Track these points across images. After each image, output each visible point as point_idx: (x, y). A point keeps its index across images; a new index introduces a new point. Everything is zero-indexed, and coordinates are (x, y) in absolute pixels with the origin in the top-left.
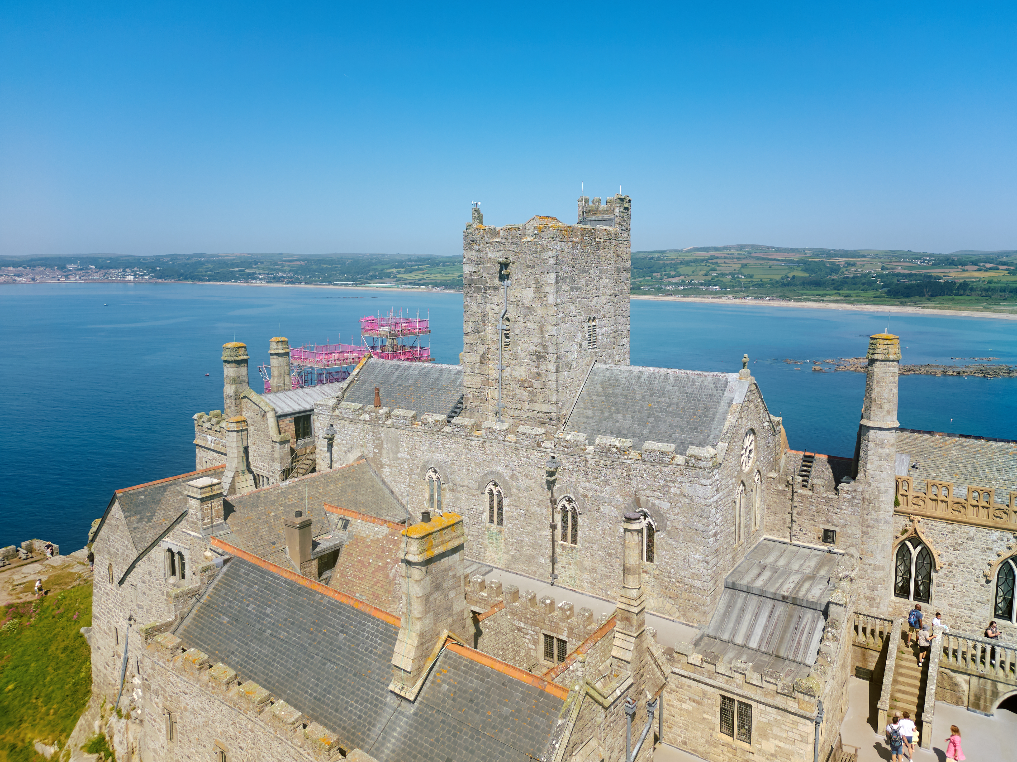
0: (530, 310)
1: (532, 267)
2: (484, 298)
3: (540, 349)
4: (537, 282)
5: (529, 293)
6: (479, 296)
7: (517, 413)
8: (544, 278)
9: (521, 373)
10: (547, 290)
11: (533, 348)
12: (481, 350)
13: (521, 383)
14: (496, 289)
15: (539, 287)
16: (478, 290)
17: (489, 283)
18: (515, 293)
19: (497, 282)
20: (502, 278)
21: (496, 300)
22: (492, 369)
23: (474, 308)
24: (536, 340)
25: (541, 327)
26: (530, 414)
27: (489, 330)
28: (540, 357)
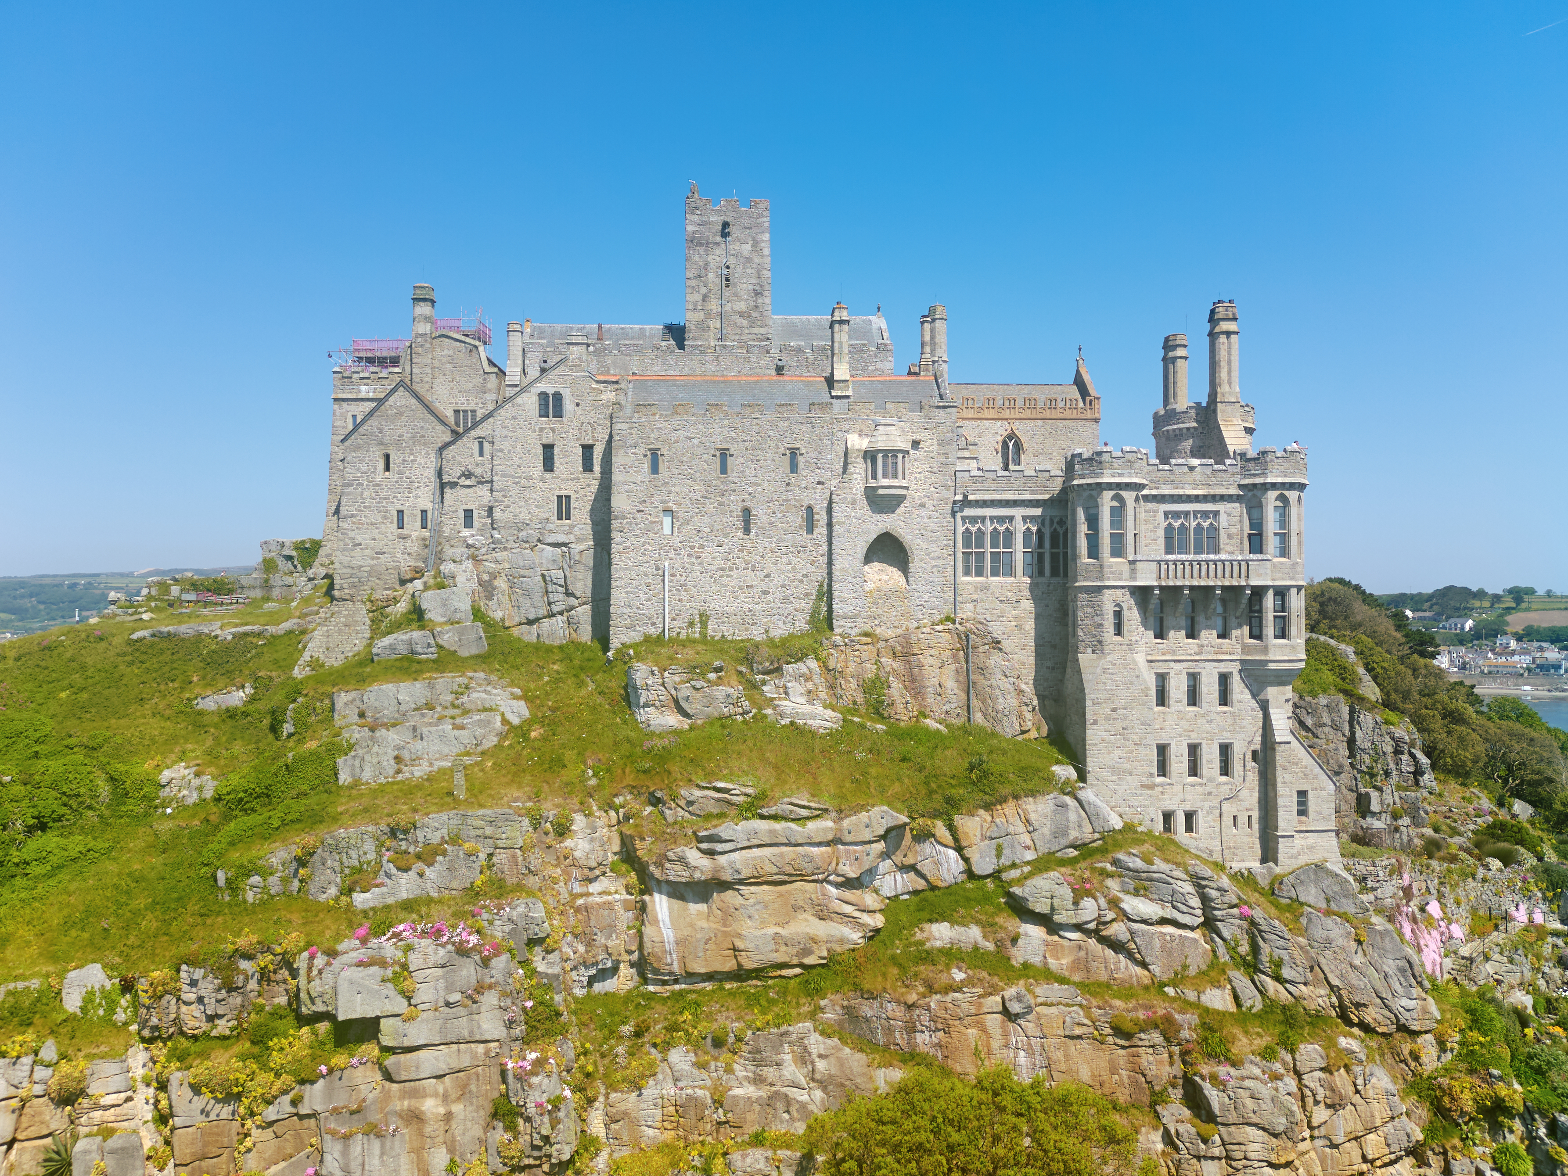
0: (748, 260)
1: (750, 228)
2: (706, 251)
3: (758, 288)
4: (754, 239)
5: (747, 248)
6: (702, 250)
7: (737, 337)
8: (759, 237)
9: (741, 306)
10: (763, 245)
11: (751, 287)
12: (704, 290)
13: (741, 314)
14: (717, 244)
15: (756, 243)
16: (700, 244)
17: (711, 239)
18: (734, 247)
19: (719, 239)
20: (725, 234)
21: (718, 252)
22: (714, 306)
23: (697, 258)
24: (753, 281)
25: (758, 272)
26: (750, 337)
27: (711, 276)
28: (757, 293)
